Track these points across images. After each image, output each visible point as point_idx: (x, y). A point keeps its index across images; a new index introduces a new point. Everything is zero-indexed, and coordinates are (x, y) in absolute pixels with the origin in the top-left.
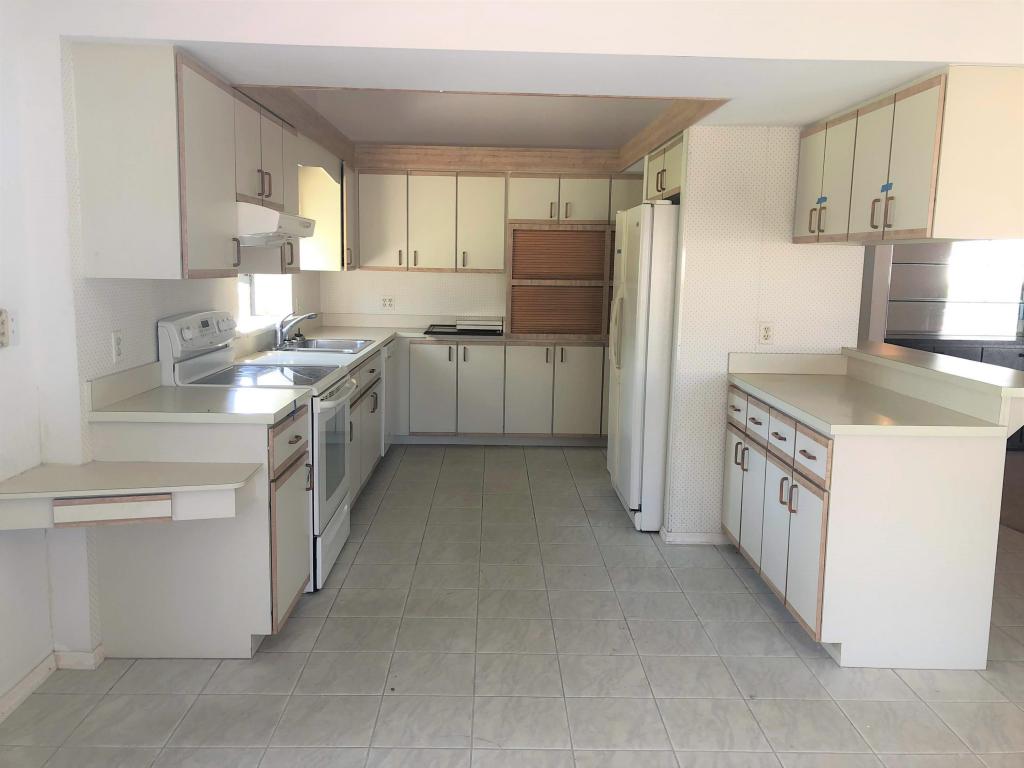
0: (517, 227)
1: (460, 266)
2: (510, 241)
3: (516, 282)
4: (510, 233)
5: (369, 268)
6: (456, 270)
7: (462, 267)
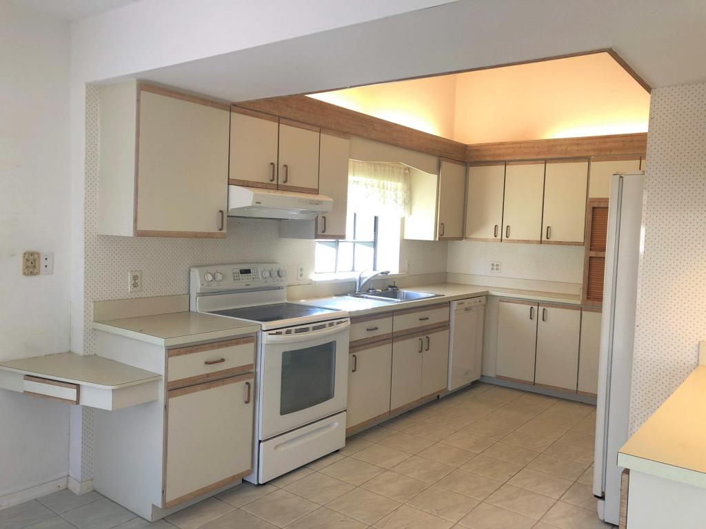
0: (596, 205)
1: (544, 238)
2: (590, 217)
3: (593, 254)
4: (590, 210)
5: (472, 239)
6: (541, 242)
7: (546, 239)
